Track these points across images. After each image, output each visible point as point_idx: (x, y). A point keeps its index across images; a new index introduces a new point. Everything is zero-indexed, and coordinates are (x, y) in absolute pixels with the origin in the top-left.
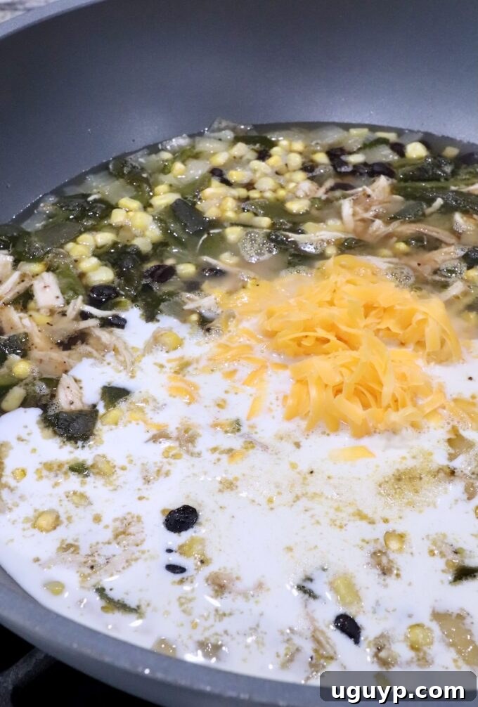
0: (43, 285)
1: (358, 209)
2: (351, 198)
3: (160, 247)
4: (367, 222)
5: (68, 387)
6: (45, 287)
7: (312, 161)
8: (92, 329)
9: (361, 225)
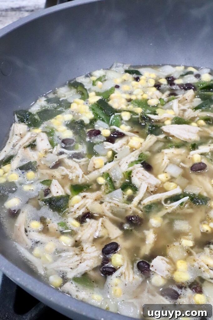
0: (41, 139)
1: (180, 105)
2: (177, 99)
3: (93, 121)
4: (184, 111)
5: (56, 185)
6: (42, 140)
7: (159, 82)
8: (64, 159)
9: (181, 112)
